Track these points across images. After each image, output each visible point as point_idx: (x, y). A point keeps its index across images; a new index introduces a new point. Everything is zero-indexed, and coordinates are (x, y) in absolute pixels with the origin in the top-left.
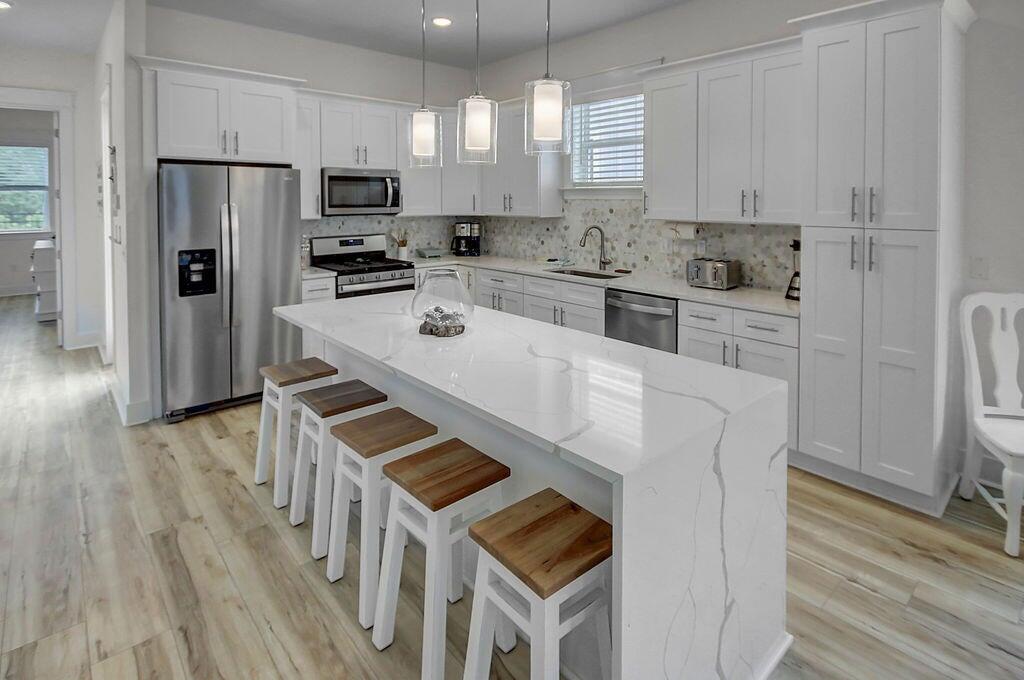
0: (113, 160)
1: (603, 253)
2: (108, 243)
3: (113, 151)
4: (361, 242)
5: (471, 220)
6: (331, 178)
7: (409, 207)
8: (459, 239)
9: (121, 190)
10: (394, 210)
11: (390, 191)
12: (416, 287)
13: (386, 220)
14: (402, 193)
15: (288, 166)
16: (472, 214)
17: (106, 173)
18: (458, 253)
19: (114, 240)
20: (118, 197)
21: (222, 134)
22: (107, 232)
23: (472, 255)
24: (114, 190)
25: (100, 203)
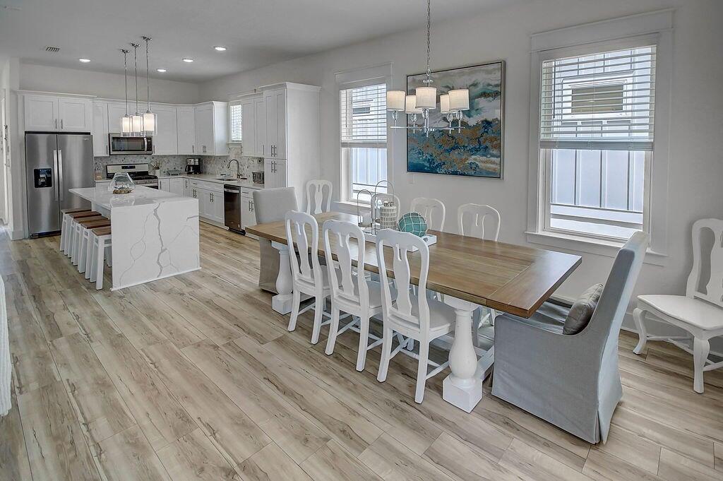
0: (6, 131)
1: (238, 171)
2: (5, 167)
3: (6, 127)
4: (134, 167)
5: (193, 157)
6: (114, 138)
7: (158, 151)
8: (189, 166)
9: (9, 145)
10: (149, 152)
11: (146, 143)
12: (159, 187)
13: (148, 157)
14: (153, 144)
15: (89, 133)
16: (192, 154)
17: (4, 137)
18: (189, 173)
19: (7, 166)
20: (8, 147)
21: (54, 120)
22: (5, 162)
23: (196, 173)
24: (7, 144)
25: (2, 149)
